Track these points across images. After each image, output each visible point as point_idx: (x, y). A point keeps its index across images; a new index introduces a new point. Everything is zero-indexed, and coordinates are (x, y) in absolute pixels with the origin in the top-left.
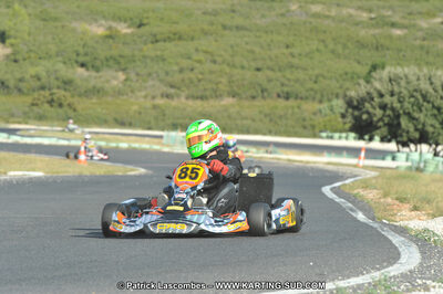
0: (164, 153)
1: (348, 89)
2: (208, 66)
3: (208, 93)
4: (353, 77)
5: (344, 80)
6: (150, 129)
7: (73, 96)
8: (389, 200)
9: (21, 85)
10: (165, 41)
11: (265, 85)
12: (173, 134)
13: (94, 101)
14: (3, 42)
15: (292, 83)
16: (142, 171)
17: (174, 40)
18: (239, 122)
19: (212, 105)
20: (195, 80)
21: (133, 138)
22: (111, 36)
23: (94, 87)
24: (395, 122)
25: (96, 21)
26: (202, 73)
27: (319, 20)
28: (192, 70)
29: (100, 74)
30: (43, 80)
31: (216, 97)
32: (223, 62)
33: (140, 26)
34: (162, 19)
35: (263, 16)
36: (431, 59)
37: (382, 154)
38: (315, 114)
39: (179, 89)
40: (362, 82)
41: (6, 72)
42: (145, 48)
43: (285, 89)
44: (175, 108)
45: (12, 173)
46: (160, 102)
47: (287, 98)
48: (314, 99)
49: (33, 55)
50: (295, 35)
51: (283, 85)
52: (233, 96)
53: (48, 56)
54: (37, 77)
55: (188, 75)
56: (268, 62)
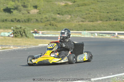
0: (82, 37)
2: (94, 12)
3: (94, 20)
6: (78, 31)
7: (56, 23)
9: (42, 20)
10: (81, 6)
12: (85, 32)
13: (62, 24)
14: (36, 8)
15: (117, 16)
17: (84, 6)
18: (103, 28)
19: (95, 23)
20: (90, 16)
21: (73, 34)
22: (66, 5)
23: (62, 20)
25: (62, 1)
26: (92, 15)
28: (89, 14)
29: (64, 16)
30: (48, 19)
31: (96, 21)
32: (98, 11)
33: (74, 2)
39: (85, 19)
41: (37, 17)
42: (76, 8)
43: (116, 18)
44: (85, 25)
45: (40, 45)
46: (81, 23)
47: (116, 20)
49: (45, 12)
50: (118, 3)
51: (115, 17)
52: (101, 20)
53: (49, 12)
54: (46, 18)
55: (88, 15)
56: (111, 11)
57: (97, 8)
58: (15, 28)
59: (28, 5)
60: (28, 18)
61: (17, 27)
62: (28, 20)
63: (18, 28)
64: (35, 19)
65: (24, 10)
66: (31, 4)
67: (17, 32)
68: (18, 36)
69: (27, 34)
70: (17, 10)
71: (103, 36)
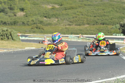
0: (69, 41)
1: (120, 21)
2: (81, 16)
3: (81, 24)
4: (122, 18)
5: (120, 19)
6: (65, 34)
7: (43, 26)
9: (29, 23)
10: (68, 9)
11: (97, 21)
12: (71, 35)
13: (49, 27)
14: (23, 11)
15: (105, 20)
17: (71, 9)
18: (90, 32)
19: (82, 27)
20: (77, 20)
22: (53, 8)
23: (49, 23)
25: (49, 4)
26: (79, 18)
27: (112, 2)
28: (76, 17)
29: (50, 19)
30: (35, 21)
31: (83, 25)
32: (85, 15)
33: (61, 5)
34: (67, 3)
35: (96, 1)
38: (111, 29)
39: (73, 23)
41: (24, 20)
42: (63, 11)
43: (103, 22)
44: (71, 28)
45: (26, 48)
46: (67, 26)
48: (111, 24)
49: (31, 14)
50: (105, 7)
52: (88, 24)
53: (36, 15)
54: (33, 21)
55: (75, 19)
56: (98, 14)
57: (84, 12)
58: (1, 30)
59: (14, 7)
60: (14, 21)
61: (4, 29)
62: (15, 23)
63: (5, 31)
64: (22, 22)
65: (11, 12)
66: (17, 6)
67: (3, 35)
68: (4, 38)
69: (14, 37)
70: (4, 12)
71: (90, 40)
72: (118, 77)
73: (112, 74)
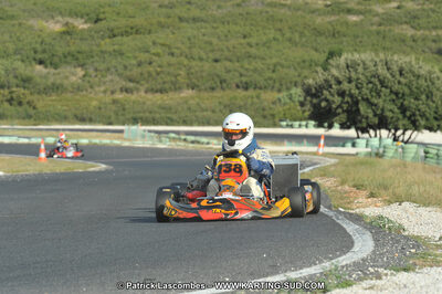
0: (124, 148)
1: (306, 77)
2: (167, 59)
3: (167, 86)
4: (312, 64)
5: (303, 68)
6: (110, 124)
7: (31, 94)
8: (347, 188)
10: (122, 35)
11: (224, 75)
12: (134, 127)
13: (54, 97)
15: (251, 73)
16: (103, 167)
17: (131, 34)
18: (197, 113)
19: (170, 99)
20: (154, 74)
21: (95, 134)
22: (69, 32)
23: (53, 84)
24: (354, 109)
25: (53, 17)
26: (160, 66)
27: (275, 10)
28: (150, 63)
29: (59, 70)
31: (176, 89)
32: (181, 55)
33: (96, 22)
34: (118, 14)
35: (219, 7)
36: (388, 44)
37: (342, 141)
38: (274, 103)
39: (138, 82)
40: (319, 69)
42: (103, 43)
43: (244, 79)
44: (134, 102)
46: (119, 96)
47: (246, 89)
48: (273, 87)
50: (252, 25)
51: (241, 75)
52: (193, 88)
53: (6, 55)
55: (147, 68)
56: (226, 53)
57: (180, 45)
71: (198, 142)
72: (293, 275)
73: (270, 262)
